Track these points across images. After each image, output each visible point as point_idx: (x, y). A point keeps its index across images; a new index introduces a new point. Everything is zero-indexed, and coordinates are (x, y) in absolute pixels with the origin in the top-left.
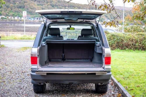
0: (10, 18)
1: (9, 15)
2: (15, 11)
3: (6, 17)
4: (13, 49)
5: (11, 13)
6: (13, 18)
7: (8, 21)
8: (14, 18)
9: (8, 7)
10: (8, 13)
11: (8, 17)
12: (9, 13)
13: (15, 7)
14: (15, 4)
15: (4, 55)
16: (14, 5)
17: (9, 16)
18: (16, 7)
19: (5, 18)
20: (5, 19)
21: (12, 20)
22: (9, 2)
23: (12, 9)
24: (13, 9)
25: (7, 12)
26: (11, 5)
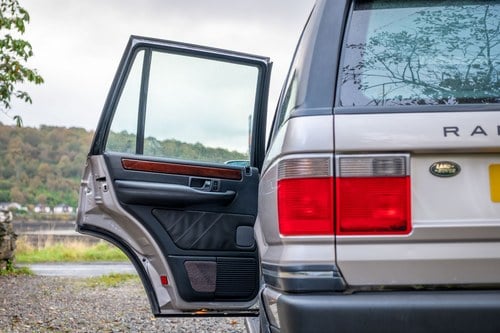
0: (37, 210)
1: (37, 198)
2: (56, 188)
3: (26, 209)
4: (66, 280)
5: (43, 195)
6: (48, 210)
7: (31, 221)
8: (52, 209)
9: (31, 173)
10: (31, 192)
11: (31, 206)
12: (35, 195)
13: (56, 174)
14: (57, 163)
15: (35, 296)
16: (53, 166)
17: (36, 204)
18: (60, 174)
19: (23, 212)
20: (22, 215)
21: (44, 218)
22: (35, 158)
23: (44, 182)
24: (49, 180)
25: (29, 189)
26: (43, 165)
